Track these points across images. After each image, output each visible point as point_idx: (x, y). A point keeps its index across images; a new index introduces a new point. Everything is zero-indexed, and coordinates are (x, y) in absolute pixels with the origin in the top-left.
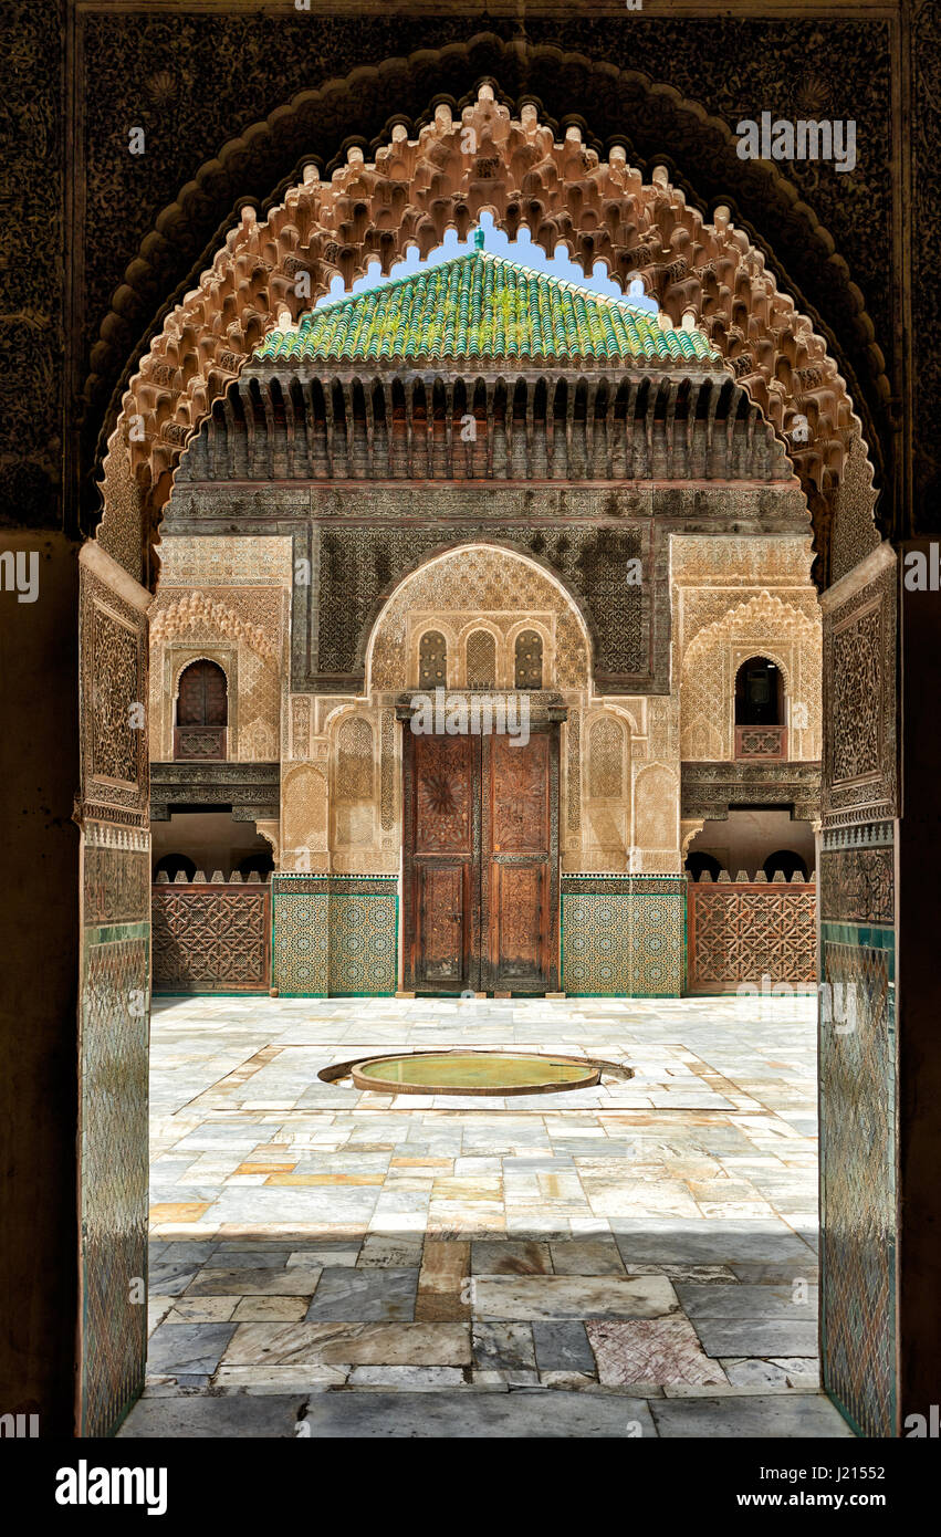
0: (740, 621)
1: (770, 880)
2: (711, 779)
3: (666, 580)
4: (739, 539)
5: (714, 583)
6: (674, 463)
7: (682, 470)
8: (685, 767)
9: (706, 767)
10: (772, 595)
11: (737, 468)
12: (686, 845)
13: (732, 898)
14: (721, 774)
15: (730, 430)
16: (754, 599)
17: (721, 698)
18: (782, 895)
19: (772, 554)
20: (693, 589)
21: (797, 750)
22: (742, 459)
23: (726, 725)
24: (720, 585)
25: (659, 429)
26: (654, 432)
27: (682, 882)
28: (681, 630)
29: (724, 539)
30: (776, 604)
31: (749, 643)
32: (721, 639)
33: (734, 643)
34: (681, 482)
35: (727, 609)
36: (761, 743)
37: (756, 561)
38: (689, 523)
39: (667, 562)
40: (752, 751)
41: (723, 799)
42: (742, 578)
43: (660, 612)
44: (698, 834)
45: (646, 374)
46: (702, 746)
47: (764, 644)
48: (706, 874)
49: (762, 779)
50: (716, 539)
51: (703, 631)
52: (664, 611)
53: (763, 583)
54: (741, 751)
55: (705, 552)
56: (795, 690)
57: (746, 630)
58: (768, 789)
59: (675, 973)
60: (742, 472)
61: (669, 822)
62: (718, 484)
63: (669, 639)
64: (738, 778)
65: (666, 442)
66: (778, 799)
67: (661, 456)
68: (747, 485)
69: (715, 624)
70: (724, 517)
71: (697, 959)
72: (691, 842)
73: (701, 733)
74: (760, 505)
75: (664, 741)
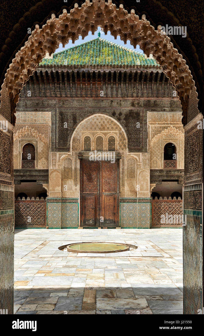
0: (165, 134)
1: (172, 199)
2: (158, 174)
3: (147, 123)
4: (165, 113)
5: (159, 124)
6: (149, 93)
7: (151, 95)
8: (151, 171)
9: (156, 171)
10: (173, 127)
11: (165, 94)
12: (151, 190)
13: (163, 204)
14: (160, 172)
15: (163, 84)
16: (169, 128)
17: (160, 153)
18: (176, 203)
19: (173, 116)
20: (153, 125)
21: (179, 166)
22: (166, 92)
23: (161, 160)
24: (160, 124)
25: (145, 84)
26: (144, 85)
27: (150, 199)
28: (150, 136)
29: (161, 113)
30: (174, 129)
31: (167, 139)
32: (160, 138)
33: (163, 139)
34: (151, 98)
35: (162, 130)
36: (170, 165)
37: (169, 118)
38: (152, 109)
39: (147, 118)
40: (168, 166)
41: (161, 179)
42: (166, 122)
43: (145, 131)
44: (154, 188)
45: (142, 70)
46: (155, 165)
47: (171, 139)
48: (156, 198)
49: (171, 174)
50: (159, 113)
51: (156, 136)
52: (146, 131)
53: (171, 124)
54: (165, 166)
55: (156, 116)
56: (179, 151)
57: (167, 136)
58: (172, 176)
59: (148, 223)
60: (166, 95)
61: (147, 185)
62: (160, 98)
63: (147, 138)
64: (165, 173)
65: (147, 88)
66: (174, 179)
67: (145, 91)
68: (167, 99)
69: (159, 134)
70: (161, 107)
71: (154, 219)
72: (153, 190)
73: (155, 162)
74: (170, 104)
75: (146, 164)
